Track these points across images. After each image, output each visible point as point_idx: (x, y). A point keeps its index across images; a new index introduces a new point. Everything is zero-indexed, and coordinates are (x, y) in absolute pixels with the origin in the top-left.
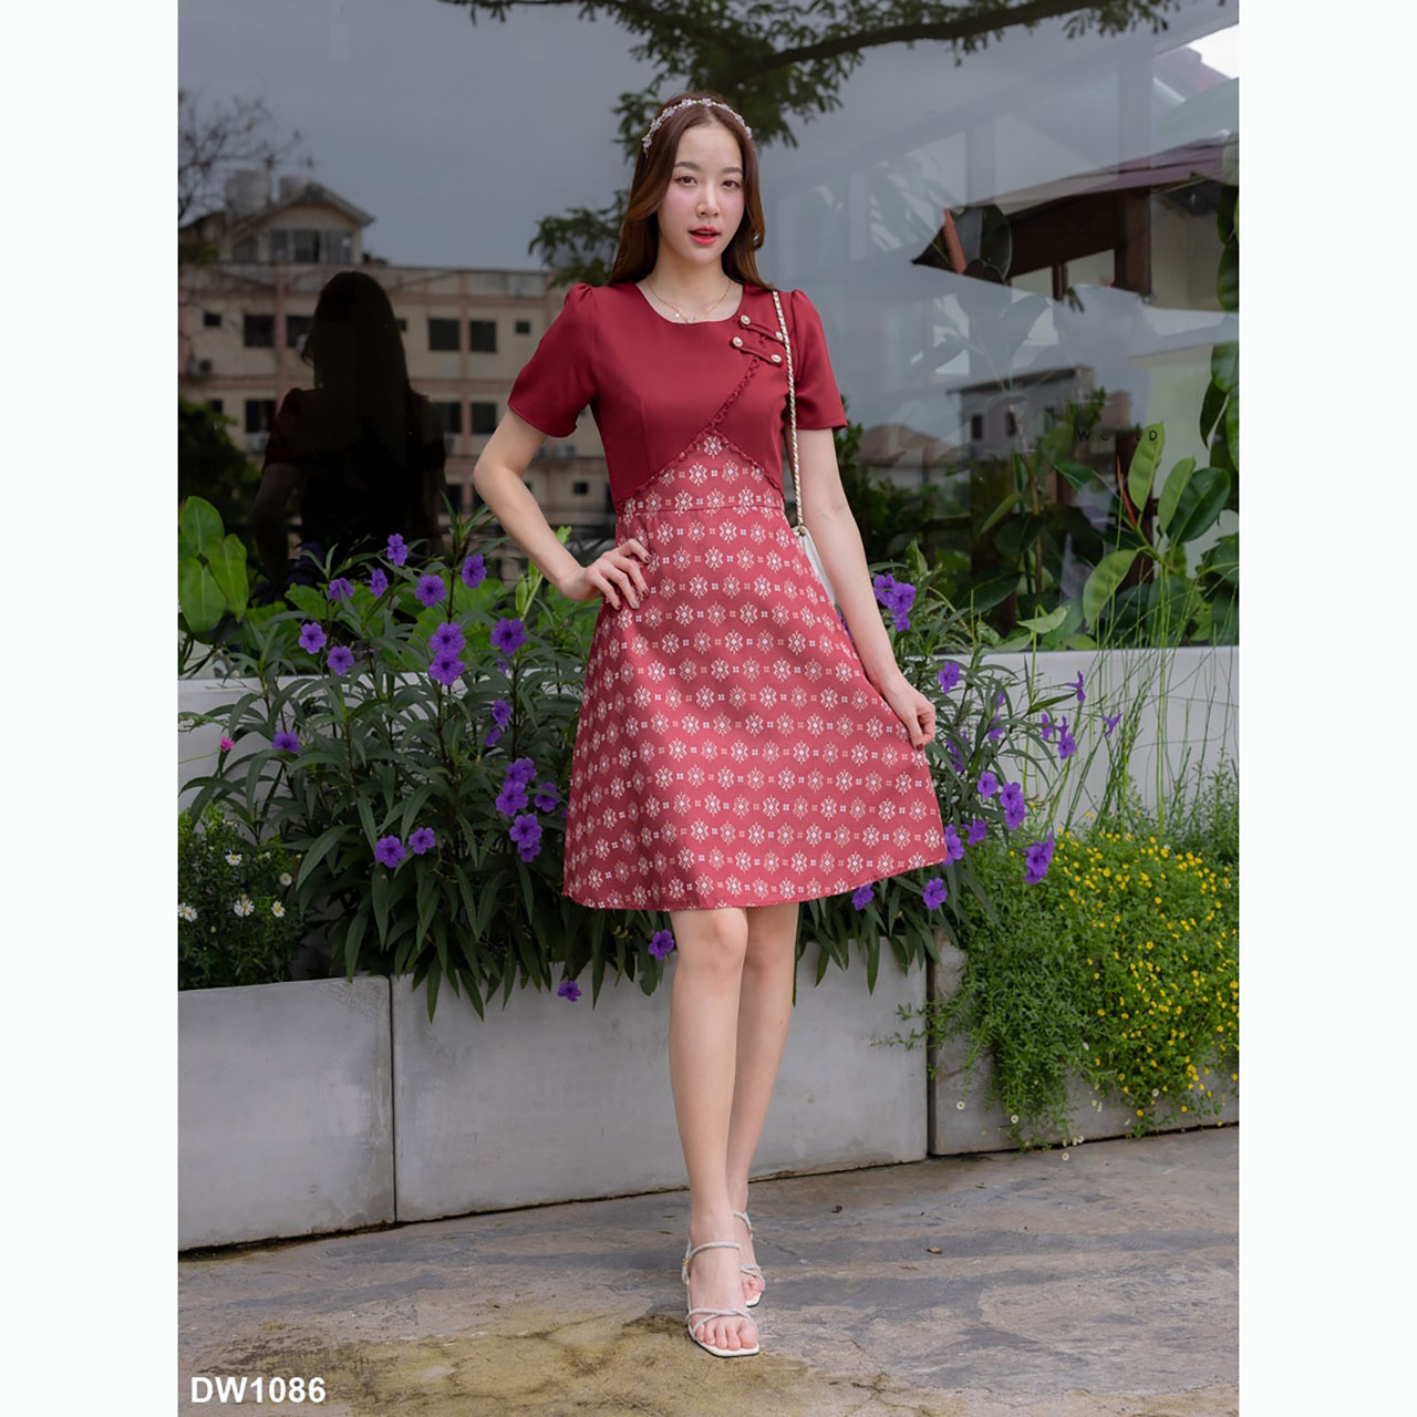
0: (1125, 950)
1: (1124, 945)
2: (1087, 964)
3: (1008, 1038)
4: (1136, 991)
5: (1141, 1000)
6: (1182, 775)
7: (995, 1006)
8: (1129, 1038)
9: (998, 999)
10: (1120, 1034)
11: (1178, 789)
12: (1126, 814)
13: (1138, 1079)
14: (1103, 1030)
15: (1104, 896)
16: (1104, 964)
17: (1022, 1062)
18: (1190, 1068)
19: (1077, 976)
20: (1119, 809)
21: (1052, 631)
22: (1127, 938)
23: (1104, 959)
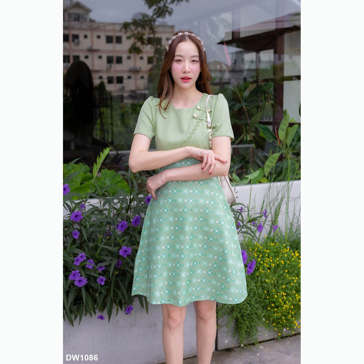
0: (276, 286)
1: (276, 284)
2: (264, 292)
3: (240, 318)
4: (279, 301)
5: (281, 303)
6: (293, 221)
7: (236, 308)
8: (277, 315)
9: (237, 306)
10: (274, 314)
11: (292, 226)
12: (276, 235)
13: (279, 326)
14: (269, 313)
15: (269, 269)
16: (270, 291)
17: (245, 327)
18: (295, 322)
19: (261, 295)
20: (274, 233)
21: (255, 178)
22: (276, 282)
23: (269, 290)
